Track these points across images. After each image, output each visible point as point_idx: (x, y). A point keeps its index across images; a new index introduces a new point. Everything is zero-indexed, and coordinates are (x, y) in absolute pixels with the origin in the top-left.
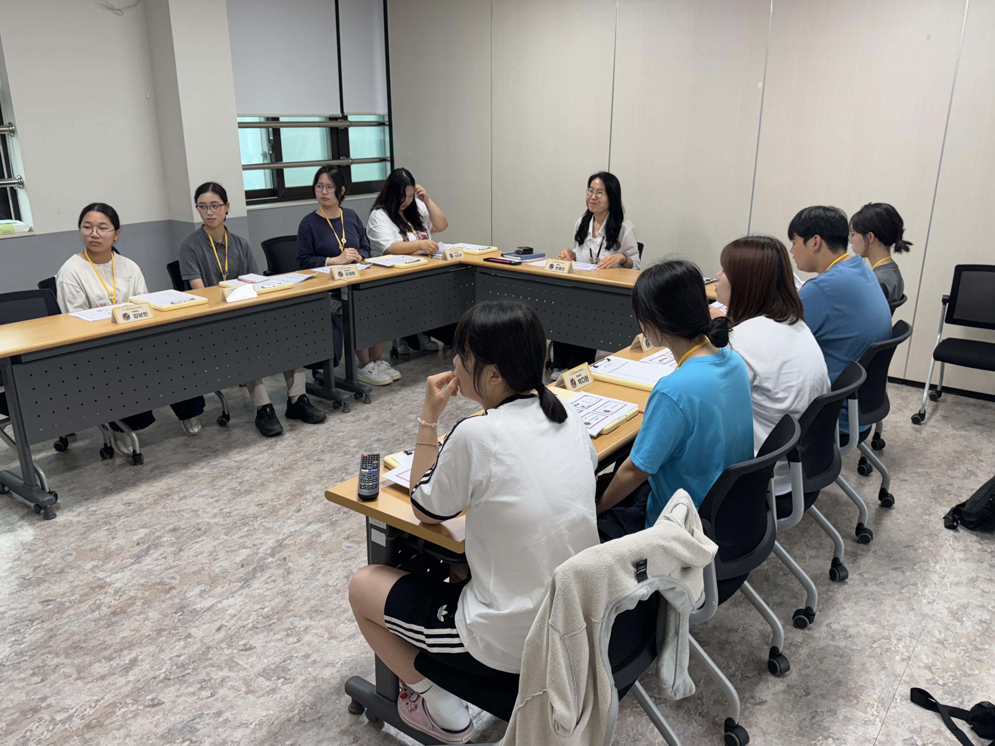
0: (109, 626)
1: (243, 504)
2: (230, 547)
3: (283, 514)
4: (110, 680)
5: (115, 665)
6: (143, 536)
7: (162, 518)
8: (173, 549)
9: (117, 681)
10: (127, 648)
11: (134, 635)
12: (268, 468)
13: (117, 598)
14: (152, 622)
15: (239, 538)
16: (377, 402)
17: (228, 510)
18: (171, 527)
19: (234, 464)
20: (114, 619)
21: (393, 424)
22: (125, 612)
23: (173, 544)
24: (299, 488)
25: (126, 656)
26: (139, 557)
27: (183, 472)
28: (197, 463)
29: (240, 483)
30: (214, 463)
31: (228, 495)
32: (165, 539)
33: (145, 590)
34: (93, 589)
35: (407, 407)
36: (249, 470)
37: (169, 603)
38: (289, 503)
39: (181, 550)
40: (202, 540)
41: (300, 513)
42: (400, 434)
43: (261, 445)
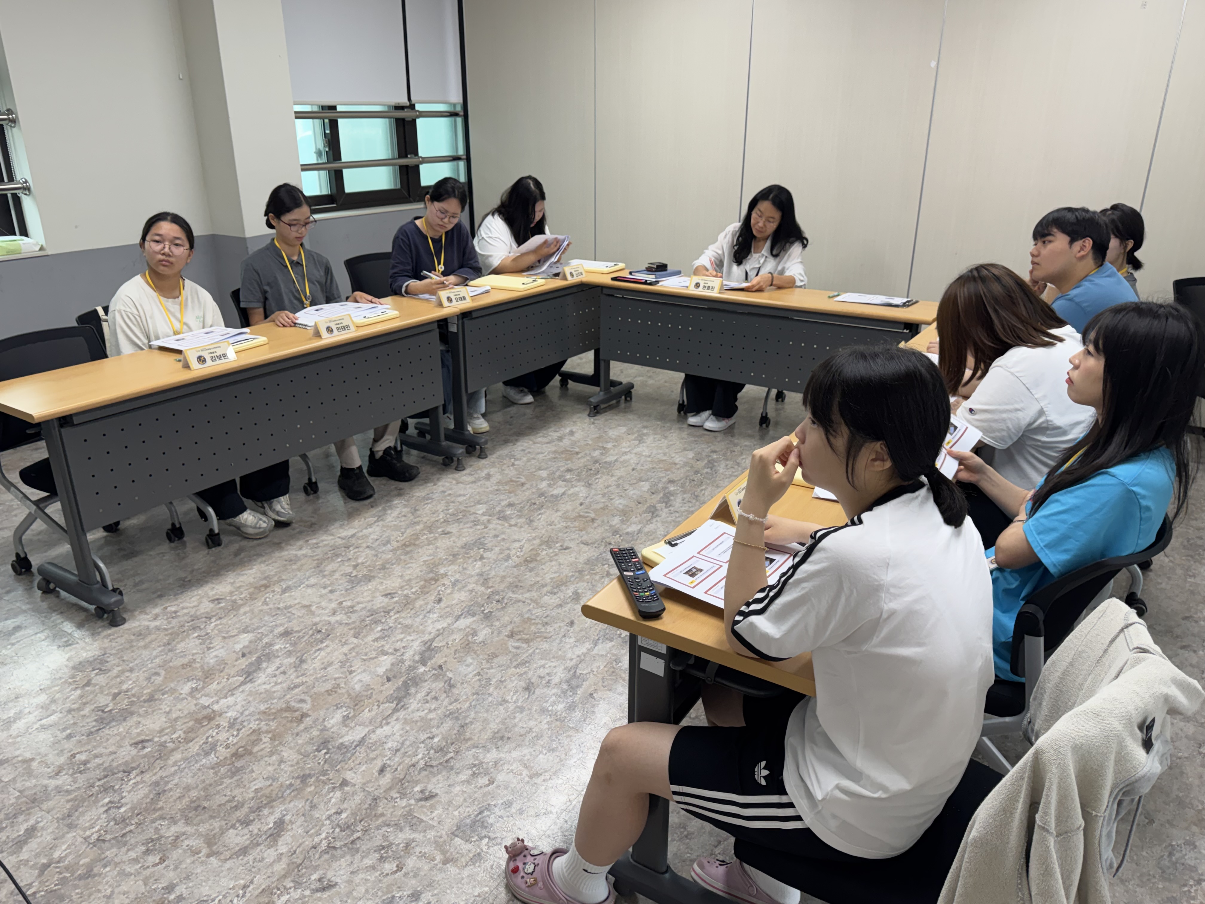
0: (234, 774)
1: (365, 594)
2: (366, 654)
3: (421, 606)
4: (255, 853)
5: (256, 831)
6: (247, 643)
7: (266, 618)
8: (292, 660)
9: (265, 855)
10: (266, 804)
11: (271, 785)
12: (385, 545)
13: (235, 733)
14: (292, 766)
15: (374, 641)
16: (494, 456)
17: (349, 603)
18: (281, 629)
19: (340, 542)
20: (238, 764)
21: (523, 484)
22: (251, 753)
23: (289, 653)
24: (432, 571)
25: (268, 816)
26: (249, 674)
27: (277, 554)
28: (292, 542)
29: (355, 567)
30: (314, 541)
31: (343, 583)
32: (277, 647)
33: (269, 720)
34: (198, 721)
35: (533, 462)
36: (361, 549)
37: (305, 737)
38: (424, 591)
39: (302, 661)
40: (327, 646)
41: (442, 605)
42: (534, 496)
43: (367, 515)
